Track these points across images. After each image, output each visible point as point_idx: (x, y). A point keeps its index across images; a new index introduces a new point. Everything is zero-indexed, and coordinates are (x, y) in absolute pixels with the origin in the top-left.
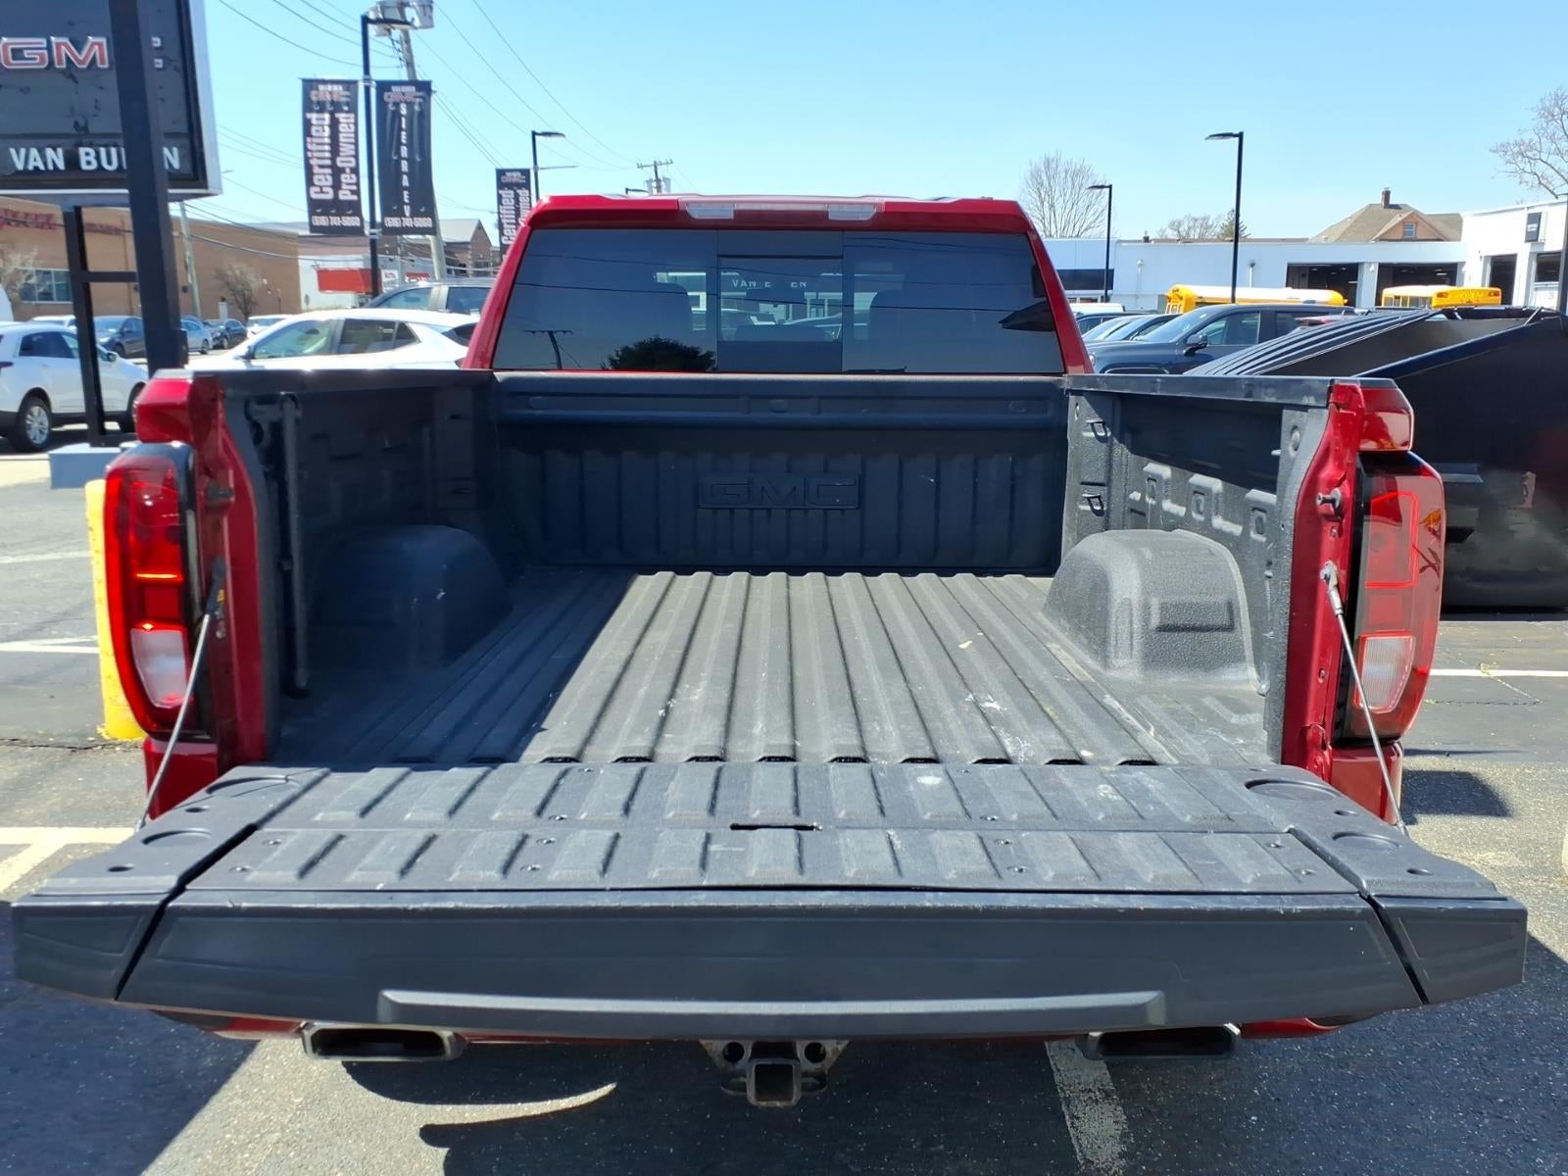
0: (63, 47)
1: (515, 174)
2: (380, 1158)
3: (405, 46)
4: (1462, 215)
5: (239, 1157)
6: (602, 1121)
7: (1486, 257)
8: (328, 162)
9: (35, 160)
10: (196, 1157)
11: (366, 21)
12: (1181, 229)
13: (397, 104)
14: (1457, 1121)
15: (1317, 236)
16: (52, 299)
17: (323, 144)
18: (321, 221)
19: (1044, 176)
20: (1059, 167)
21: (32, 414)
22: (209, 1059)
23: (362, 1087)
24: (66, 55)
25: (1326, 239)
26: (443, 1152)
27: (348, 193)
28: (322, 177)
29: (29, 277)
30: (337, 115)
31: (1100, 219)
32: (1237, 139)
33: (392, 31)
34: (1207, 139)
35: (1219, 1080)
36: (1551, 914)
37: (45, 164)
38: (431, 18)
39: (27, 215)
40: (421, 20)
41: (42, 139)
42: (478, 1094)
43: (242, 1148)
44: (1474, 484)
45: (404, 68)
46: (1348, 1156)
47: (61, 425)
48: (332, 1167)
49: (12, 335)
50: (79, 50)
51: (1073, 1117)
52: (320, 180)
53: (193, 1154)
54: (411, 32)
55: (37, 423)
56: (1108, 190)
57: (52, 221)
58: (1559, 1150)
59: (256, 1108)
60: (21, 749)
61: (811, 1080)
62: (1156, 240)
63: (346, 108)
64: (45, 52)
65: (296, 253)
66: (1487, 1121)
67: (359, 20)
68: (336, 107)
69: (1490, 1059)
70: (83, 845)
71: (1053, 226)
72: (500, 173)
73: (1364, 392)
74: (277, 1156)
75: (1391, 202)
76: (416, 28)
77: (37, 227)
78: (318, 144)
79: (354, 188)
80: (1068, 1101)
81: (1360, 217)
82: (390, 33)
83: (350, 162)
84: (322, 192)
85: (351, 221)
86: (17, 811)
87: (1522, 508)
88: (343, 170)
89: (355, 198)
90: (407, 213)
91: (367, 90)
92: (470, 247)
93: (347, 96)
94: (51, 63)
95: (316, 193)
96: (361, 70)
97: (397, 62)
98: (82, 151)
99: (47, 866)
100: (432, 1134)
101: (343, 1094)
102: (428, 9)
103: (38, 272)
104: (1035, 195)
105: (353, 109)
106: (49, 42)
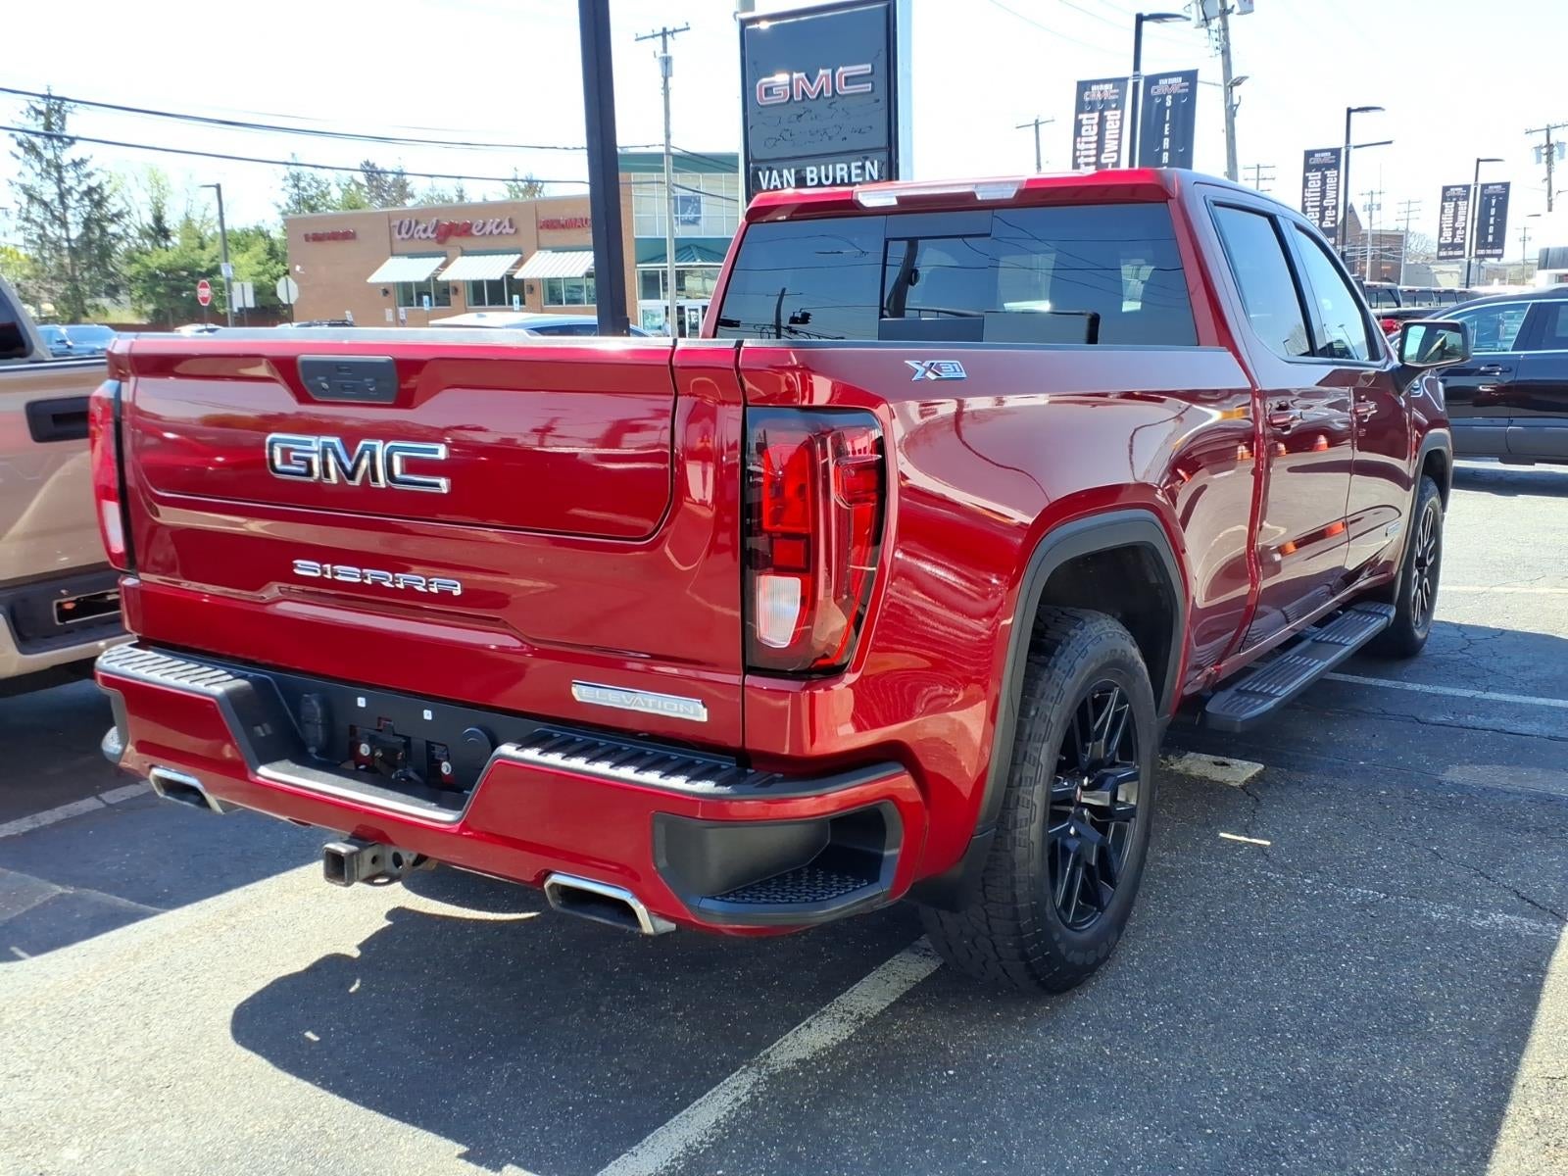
0: (801, 82)
1: (1325, 155)
3: (1222, 34)
9: (775, 180)
11: (1140, 18)
13: (1163, 97)
17: (1090, 143)
24: (802, 88)
30: (1106, 113)
33: (1210, 20)
40: (1241, 8)
50: (812, 83)
63: (1114, 106)
64: (788, 87)
68: (1106, 105)
72: (1309, 155)
82: (1204, 22)
91: (1136, 86)
93: (1117, 94)
94: (791, 96)
105: (1120, 106)
106: (791, 78)
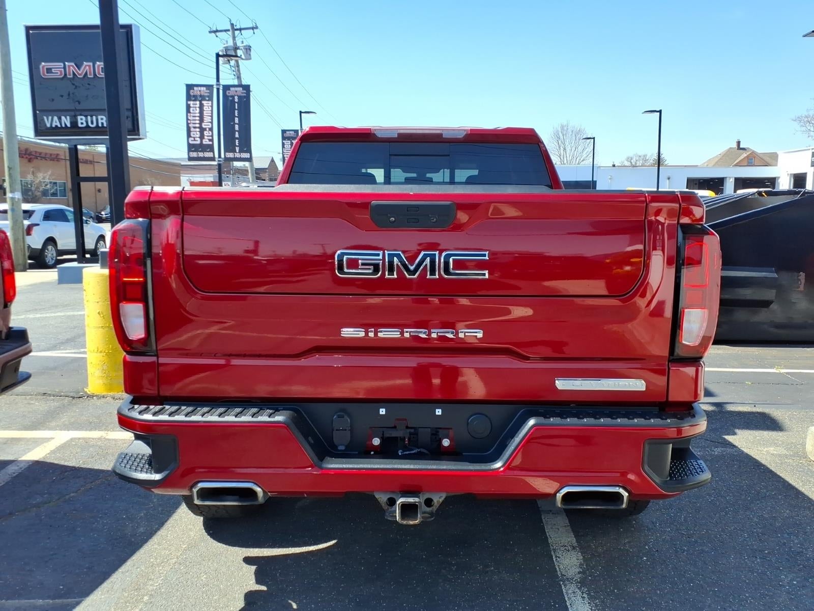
0: (71, 67)
1: (291, 132)
2: (224, 569)
3: (237, 68)
4: (778, 153)
5: (157, 569)
6: (330, 556)
7: (791, 174)
8: (198, 125)
9: (56, 122)
10: (137, 568)
11: (218, 56)
12: (632, 161)
13: (233, 97)
14: (744, 560)
15: (703, 164)
16: (57, 196)
17: (195, 117)
18: (194, 155)
19: (561, 133)
20: (569, 130)
21: (48, 250)
22: (142, 529)
23: (215, 541)
24: (73, 71)
25: (707, 165)
26: (254, 568)
27: (208, 140)
28: (195, 133)
29: (46, 185)
30: (203, 102)
31: (589, 156)
32: (658, 113)
33: (231, 61)
34: (643, 113)
35: (629, 542)
36: (799, 474)
37: (61, 124)
38: (250, 55)
39: (46, 154)
40: (245, 56)
41: (59, 112)
42: (271, 544)
43: (158, 565)
44: (774, 278)
45: (236, 80)
46: (690, 574)
47: (62, 255)
48: (201, 573)
49: (40, 210)
50: (79, 69)
51: (556, 557)
52: (194, 134)
53: (135, 567)
54: (240, 62)
55: (50, 253)
56: (593, 140)
57: (59, 157)
58: (793, 573)
59: (165, 549)
60: (48, 398)
61: (427, 515)
62: (618, 166)
63: (207, 99)
64: (63, 70)
65: (180, 173)
66: (758, 560)
67: (215, 56)
68: (202, 98)
69: (763, 535)
70: (79, 439)
71: (565, 159)
72: (284, 132)
73: (681, 196)
74: (175, 568)
75: (741, 146)
76: (242, 59)
77: (51, 160)
78: (193, 116)
79: (211, 138)
80: (555, 550)
81: (725, 154)
82: (229, 62)
83: (209, 125)
84: (195, 140)
85: (208, 155)
86: (48, 424)
87: (798, 291)
88: (205, 129)
89: (211, 143)
90: (237, 151)
91: (218, 90)
92: (267, 171)
93: (208, 93)
94: (65, 75)
95: (192, 141)
96: (215, 80)
97: (233, 77)
98: (79, 118)
99: (62, 447)
100: (248, 560)
101: (206, 544)
102: (248, 50)
103: (51, 182)
104: (555, 143)
105: (211, 99)
106: (64, 64)
